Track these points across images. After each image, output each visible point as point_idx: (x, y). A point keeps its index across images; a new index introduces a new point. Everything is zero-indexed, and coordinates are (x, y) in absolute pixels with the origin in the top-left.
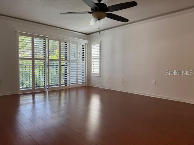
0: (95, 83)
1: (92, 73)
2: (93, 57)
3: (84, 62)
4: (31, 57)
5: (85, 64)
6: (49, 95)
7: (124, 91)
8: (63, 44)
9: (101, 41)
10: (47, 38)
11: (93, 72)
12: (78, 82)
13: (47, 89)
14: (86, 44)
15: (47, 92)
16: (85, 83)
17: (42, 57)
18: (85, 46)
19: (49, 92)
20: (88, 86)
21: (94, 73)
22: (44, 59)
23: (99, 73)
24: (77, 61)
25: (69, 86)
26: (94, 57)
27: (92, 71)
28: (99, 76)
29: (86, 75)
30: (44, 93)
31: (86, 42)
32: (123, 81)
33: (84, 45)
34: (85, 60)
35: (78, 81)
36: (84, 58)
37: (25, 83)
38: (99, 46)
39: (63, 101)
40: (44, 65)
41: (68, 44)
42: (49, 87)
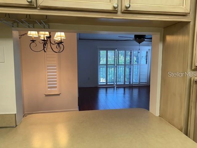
12: (141, 82)
14: (149, 49)
15: (115, 88)
17: (113, 63)
18: (148, 52)
22: (114, 65)
25: (132, 85)
30: (114, 87)
33: (148, 50)
35: (141, 80)
36: (147, 62)
37: (102, 80)
41: (133, 52)
42: (116, 84)
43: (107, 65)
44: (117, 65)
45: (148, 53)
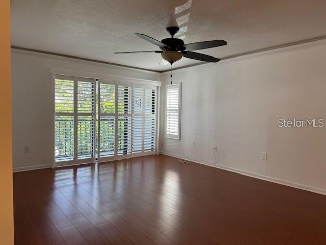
0: (171, 150)
1: (168, 133)
2: (168, 109)
3: (154, 115)
4: (73, 112)
5: (156, 120)
6: (98, 171)
7: (218, 166)
8: (121, 89)
9: (181, 84)
10: (97, 80)
11: (169, 131)
12: (145, 149)
13: (96, 159)
14: (158, 87)
15: (96, 165)
16: (156, 149)
17: (89, 110)
18: (156, 91)
19: (99, 164)
20: (160, 154)
21: (171, 133)
22: (93, 114)
23: (177, 134)
24: (143, 115)
25: (130, 155)
26: (171, 109)
27: (167, 130)
28: (177, 140)
29: (158, 137)
30: (92, 165)
31: (158, 84)
32: (215, 150)
33: (155, 88)
34: (155, 112)
35: (145, 146)
36: (155, 110)
38: (178, 91)
39: (120, 182)
40: (93, 119)
41: (129, 89)
42: (99, 156)
43: (76, 114)
44: (100, 115)
45: (156, 94)
